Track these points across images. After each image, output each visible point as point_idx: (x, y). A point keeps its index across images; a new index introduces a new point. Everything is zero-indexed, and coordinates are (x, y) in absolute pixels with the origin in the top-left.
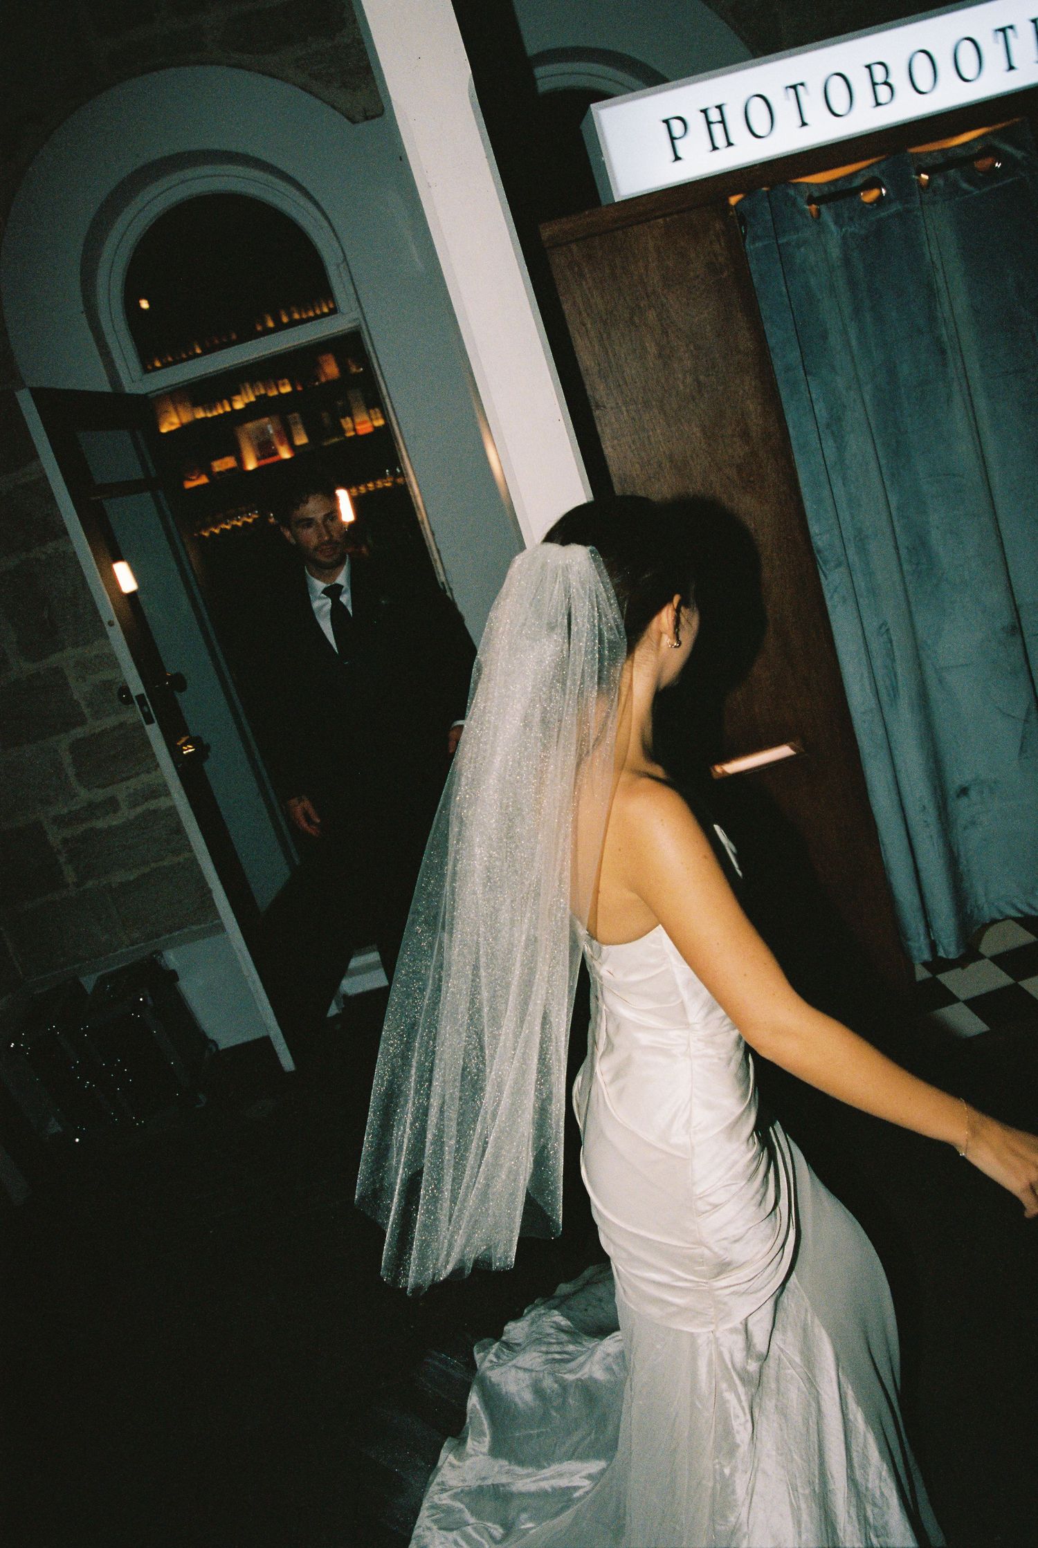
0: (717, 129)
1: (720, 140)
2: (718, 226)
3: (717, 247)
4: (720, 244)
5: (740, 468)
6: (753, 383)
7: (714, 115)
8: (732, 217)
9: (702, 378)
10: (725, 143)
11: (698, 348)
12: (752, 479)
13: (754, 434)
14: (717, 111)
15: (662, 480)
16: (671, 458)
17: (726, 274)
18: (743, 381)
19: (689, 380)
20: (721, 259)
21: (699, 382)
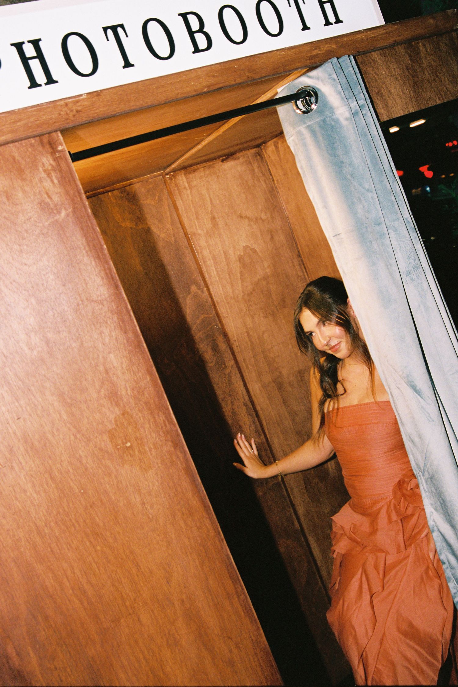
0: (35, 65)
1: (40, 77)
2: (47, 161)
3: (47, 184)
4: (52, 181)
5: (111, 434)
6: (114, 334)
7: (29, 50)
8: (62, 151)
9: (49, 335)
10: (45, 81)
11: (40, 302)
12: (128, 444)
13: (124, 393)
14: (31, 46)
15: (17, 468)
16: (26, 439)
17: (63, 213)
18: (101, 333)
19: (35, 339)
20: (56, 198)
21: (47, 342)
